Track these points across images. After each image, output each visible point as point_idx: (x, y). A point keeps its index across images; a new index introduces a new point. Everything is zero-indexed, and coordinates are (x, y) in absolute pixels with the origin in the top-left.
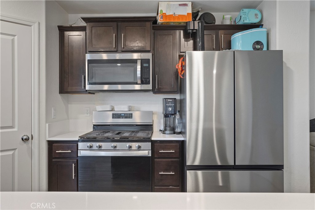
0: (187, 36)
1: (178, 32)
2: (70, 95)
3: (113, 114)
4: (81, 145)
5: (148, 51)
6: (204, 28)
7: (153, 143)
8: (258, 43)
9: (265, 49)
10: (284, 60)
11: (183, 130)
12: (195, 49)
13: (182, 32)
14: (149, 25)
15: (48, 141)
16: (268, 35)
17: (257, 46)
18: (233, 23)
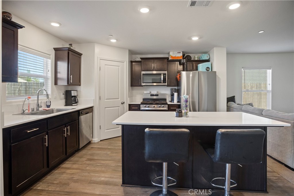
0: (180, 64)
1: (177, 62)
2: (133, 87)
3: (151, 95)
4: (141, 106)
5: (166, 71)
6: (187, 61)
7: (169, 105)
8: (208, 68)
9: (210, 70)
10: (217, 74)
11: (179, 101)
12: (184, 70)
13: (178, 62)
14: (166, 60)
15: (129, 104)
16: (212, 64)
17: (207, 69)
18: (198, 59)
